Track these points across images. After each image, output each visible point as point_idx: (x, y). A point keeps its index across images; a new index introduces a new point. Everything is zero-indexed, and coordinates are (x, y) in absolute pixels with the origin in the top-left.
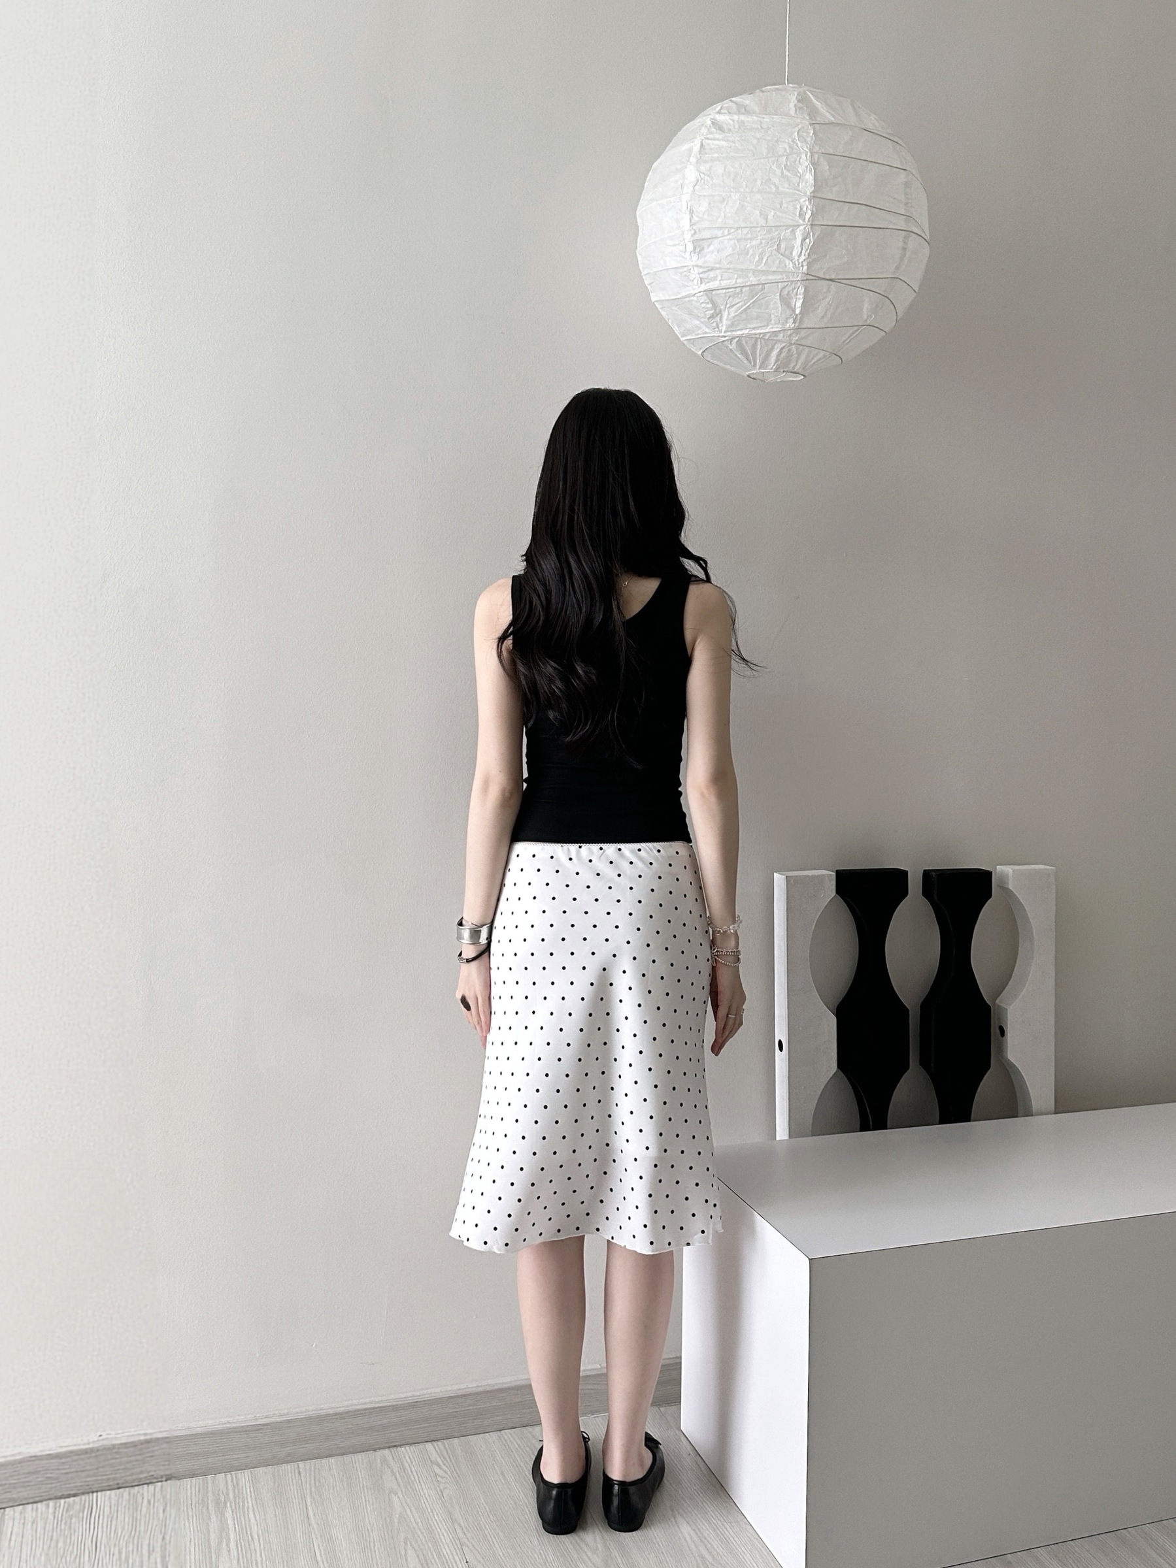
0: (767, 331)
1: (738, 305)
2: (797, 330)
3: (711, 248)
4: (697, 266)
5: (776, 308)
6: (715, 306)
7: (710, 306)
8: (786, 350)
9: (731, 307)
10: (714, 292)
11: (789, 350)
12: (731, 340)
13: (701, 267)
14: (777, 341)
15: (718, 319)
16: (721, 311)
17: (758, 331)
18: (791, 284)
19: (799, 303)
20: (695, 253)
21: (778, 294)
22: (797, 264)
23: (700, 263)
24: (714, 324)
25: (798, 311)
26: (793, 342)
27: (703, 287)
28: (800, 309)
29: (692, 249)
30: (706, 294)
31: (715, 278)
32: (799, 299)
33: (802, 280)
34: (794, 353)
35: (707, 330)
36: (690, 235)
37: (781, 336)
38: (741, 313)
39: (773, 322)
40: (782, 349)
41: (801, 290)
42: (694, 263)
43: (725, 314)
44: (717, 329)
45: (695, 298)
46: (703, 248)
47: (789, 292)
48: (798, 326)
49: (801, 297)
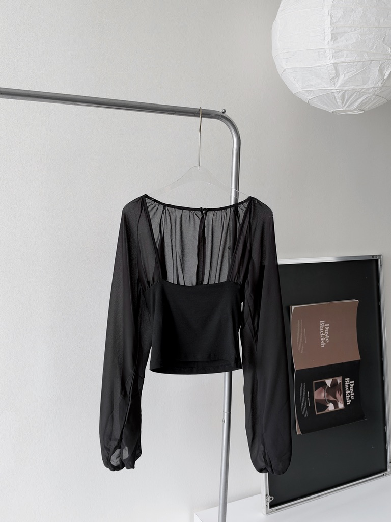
0: (364, 87)
2: (381, 88)
3: (343, 38)
5: (374, 75)
6: (337, 72)
7: (334, 72)
8: (369, 98)
9: (347, 73)
10: (339, 65)
14: (367, 93)
15: (336, 80)
16: (339, 75)
17: (359, 87)
18: (387, 61)
20: (331, 41)
23: (334, 46)
24: (333, 83)
25: (386, 77)
26: (375, 94)
27: (333, 61)
28: (388, 76)
29: (330, 38)
30: (334, 66)
31: (342, 56)
34: (372, 100)
36: (330, 30)
38: (353, 77)
40: (367, 98)
42: (330, 47)
43: (342, 78)
44: (334, 85)
45: (326, 67)
46: (337, 38)
47: (385, 66)
48: (383, 85)
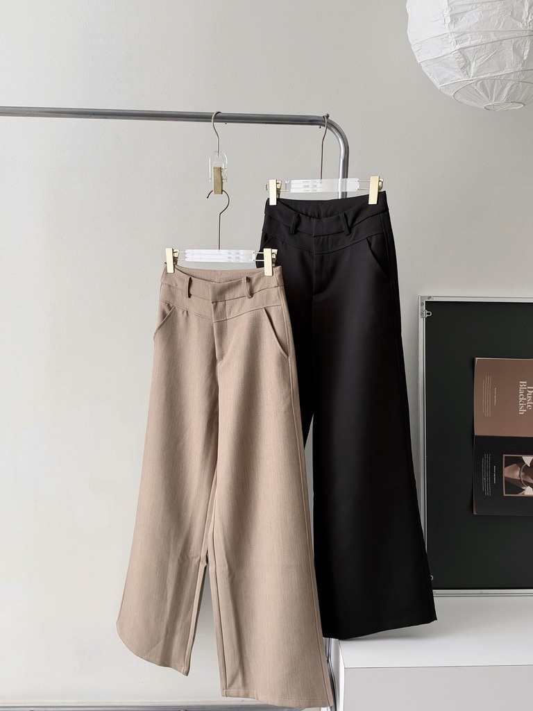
0: (502, 73)
1: (482, 58)
2: (523, 71)
3: (464, 18)
4: (453, 33)
5: (509, 56)
6: (466, 59)
7: (462, 59)
8: (515, 86)
9: (477, 59)
10: (465, 50)
11: (517, 86)
12: (477, 82)
13: (455, 33)
14: (509, 81)
15: (468, 68)
16: (470, 62)
17: (497, 74)
18: (521, 39)
19: (526, 53)
20: (452, 24)
21: (512, 47)
22: (525, 24)
23: (456, 29)
24: (466, 72)
25: (525, 58)
26: (520, 80)
27: (458, 47)
28: (526, 56)
29: (450, 21)
30: (460, 52)
31: (467, 40)
32: (526, 49)
33: (528, 36)
34: (520, 88)
35: (459, 77)
36: (448, 12)
37: (512, 76)
38: (484, 63)
39: (507, 67)
40: (511, 86)
41: (528, 44)
42: (451, 31)
43: (473, 65)
44: (467, 76)
45: (452, 56)
46: (457, 20)
47: (519, 44)
48: (524, 69)
49: (528, 47)
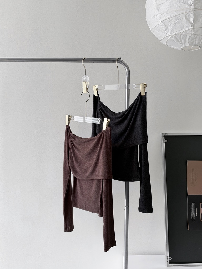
1: (172, 24)
2: (193, 29)
4: (158, 14)
5: (185, 22)
8: (191, 37)
10: (165, 21)
11: (192, 37)
13: (160, 14)
14: (187, 34)
15: (167, 30)
16: (167, 27)
17: (180, 32)
18: (189, 13)
19: (193, 19)
21: (185, 17)
22: (190, 5)
24: (167, 32)
25: (192, 22)
26: (192, 34)
27: (161, 20)
28: (193, 21)
30: (163, 23)
31: (164, 16)
32: (192, 18)
33: (192, 11)
34: (194, 38)
35: (165, 35)
37: (188, 32)
38: (174, 27)
39: (185, 27)
40: (189, 37)
41: (193, 15)
43: (169, 28)
44: (167, 34)
45: (160, 25)
47: (188, 16)
48: (193, 27)
49: (193, 17)
